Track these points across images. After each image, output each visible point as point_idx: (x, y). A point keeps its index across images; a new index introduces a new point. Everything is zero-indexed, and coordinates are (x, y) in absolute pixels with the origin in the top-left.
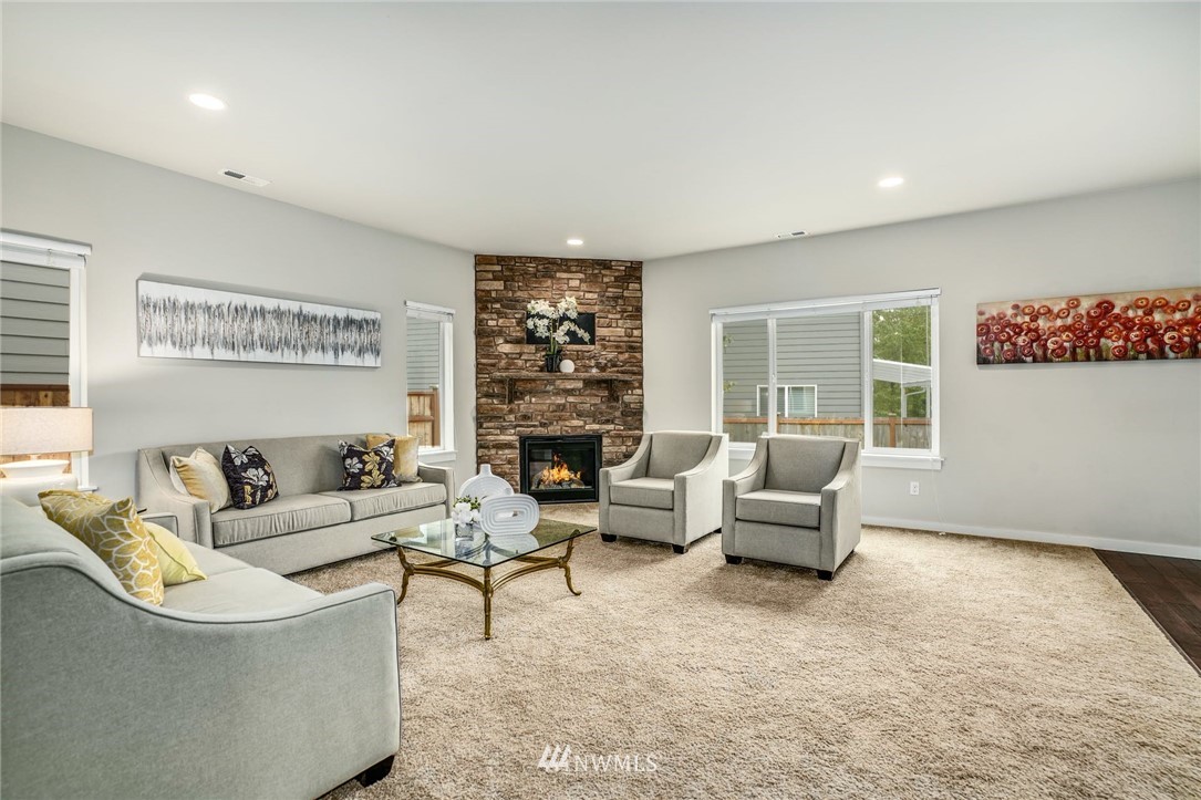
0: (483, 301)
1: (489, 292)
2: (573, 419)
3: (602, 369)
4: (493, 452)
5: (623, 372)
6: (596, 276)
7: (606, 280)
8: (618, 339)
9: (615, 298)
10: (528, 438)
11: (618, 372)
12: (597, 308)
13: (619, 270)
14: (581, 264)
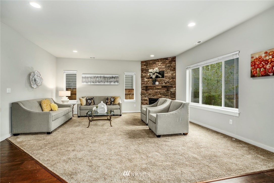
0: (142, 70)
1: (143, 68)
2: (159, 95)
3: (166, 83)
4: (144, 101)
5: (170, 84)
6: (164, 62)
7: (167, 62)
8: (170, 76)
9: (169, 66)
10: (150, 99)
11: (169, 84)
12: (164, 69)
13: (170, 60)
14: (161, 60)
